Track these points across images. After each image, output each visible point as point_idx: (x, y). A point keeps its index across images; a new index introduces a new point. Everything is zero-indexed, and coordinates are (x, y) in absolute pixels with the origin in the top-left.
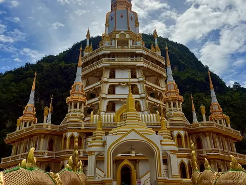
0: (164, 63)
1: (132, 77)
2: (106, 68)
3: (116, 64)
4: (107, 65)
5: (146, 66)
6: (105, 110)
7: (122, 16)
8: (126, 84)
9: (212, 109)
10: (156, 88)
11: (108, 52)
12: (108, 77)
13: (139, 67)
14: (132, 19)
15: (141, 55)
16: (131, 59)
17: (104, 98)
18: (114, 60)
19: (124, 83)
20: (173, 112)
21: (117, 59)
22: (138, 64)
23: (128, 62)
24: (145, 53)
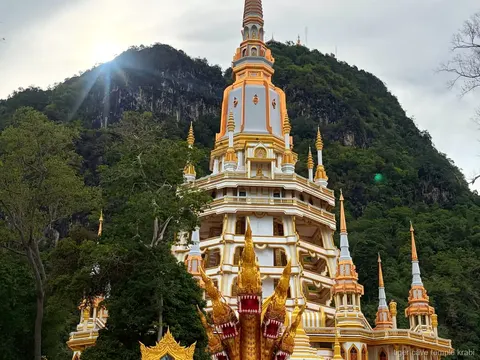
0: (332, 202)
1: (275, 235)
2: (230, 215)
3: (248, 208)
4: (233, 209)
5: (300, 213)
6: (229, 295)
7: (256, 101)
8: (264, 246)
9: (412, 297)
10: (316, 252)
11: (233, 184)
12: (233, 232)
13: (289, 217)
14: (274, 104)
15: (293, 192)
16: (275, 200)
17: (226, 273)
18: (245, 200)
19: (261, 244)
20: (346, 312)
21: (249, 198)
22: (288, 211)
23: (270, 204)
24: (300, 188)
